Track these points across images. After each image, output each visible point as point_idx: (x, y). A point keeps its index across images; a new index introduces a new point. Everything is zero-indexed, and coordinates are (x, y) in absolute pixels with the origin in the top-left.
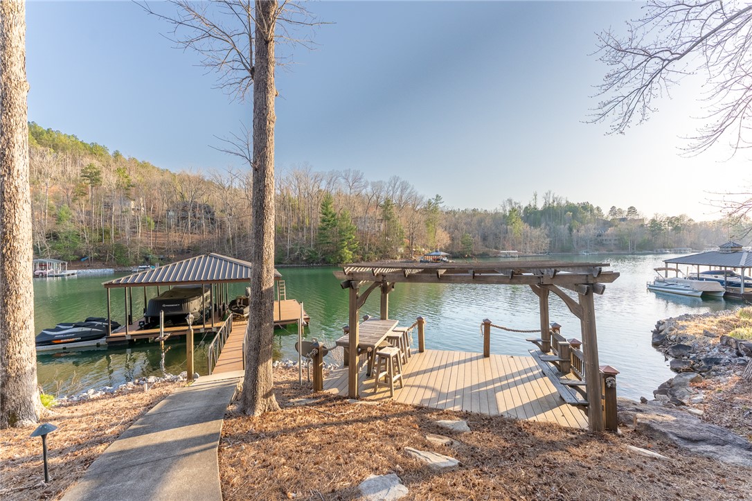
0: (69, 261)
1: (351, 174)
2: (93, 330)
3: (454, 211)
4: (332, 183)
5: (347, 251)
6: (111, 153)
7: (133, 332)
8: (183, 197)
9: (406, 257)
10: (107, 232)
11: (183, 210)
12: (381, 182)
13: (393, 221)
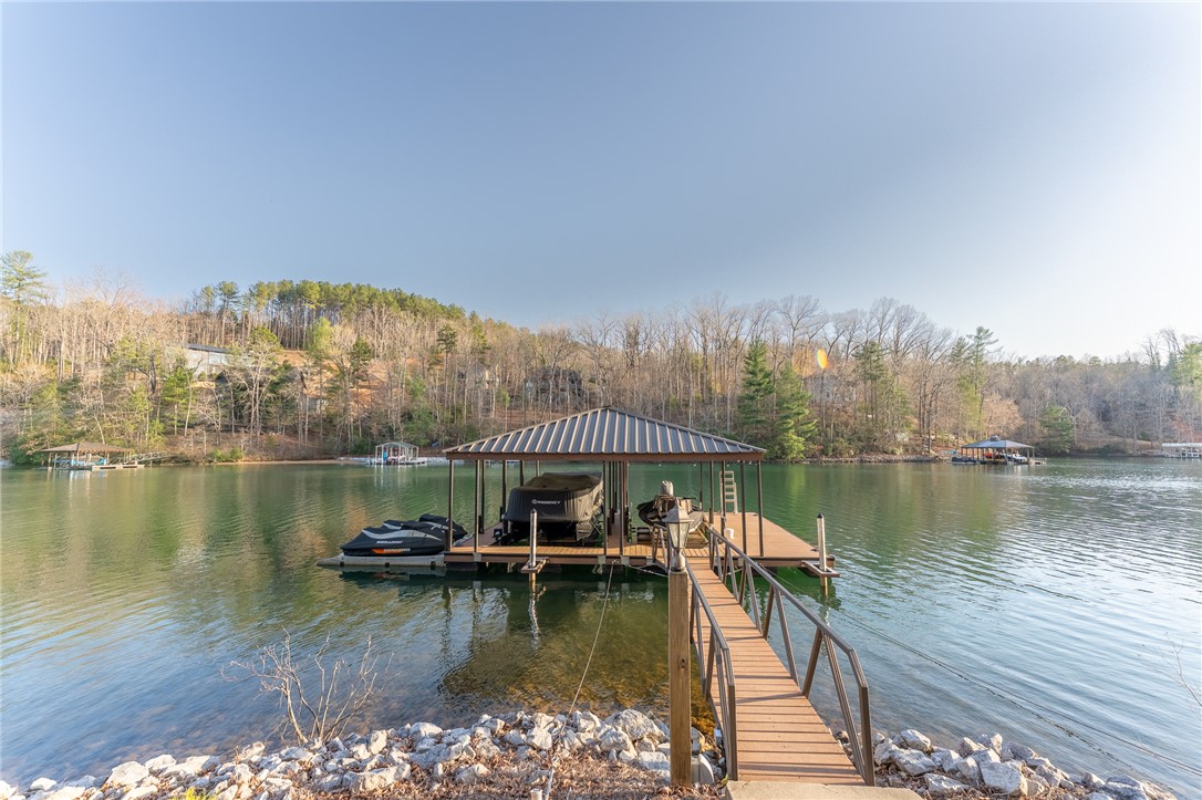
0: (420, 446)
1: (795, 304)
2: (428, 536)
3: (1008, 365)
4: (760, 323)
5: (795, 437)
6: (467, 315)
7: (484, 549)
8: (543, 361)
9: (914, 451)
10: (460, 411)
11: (544, 379)
12: (856, 311)
13: (885, 382)
